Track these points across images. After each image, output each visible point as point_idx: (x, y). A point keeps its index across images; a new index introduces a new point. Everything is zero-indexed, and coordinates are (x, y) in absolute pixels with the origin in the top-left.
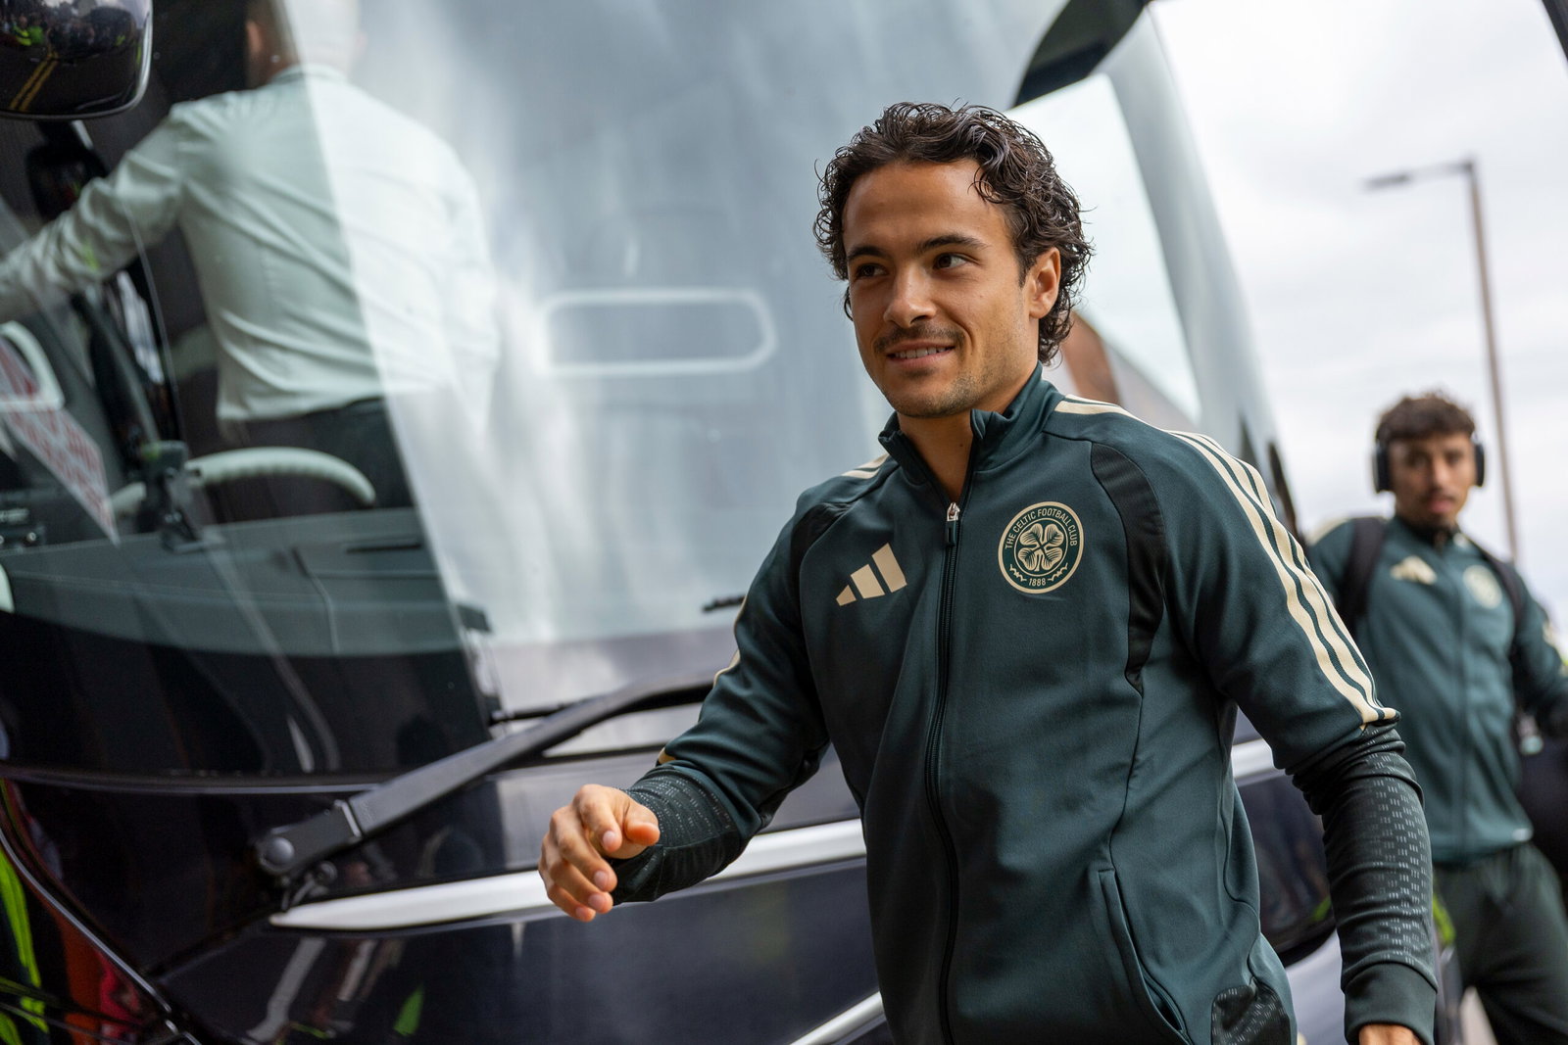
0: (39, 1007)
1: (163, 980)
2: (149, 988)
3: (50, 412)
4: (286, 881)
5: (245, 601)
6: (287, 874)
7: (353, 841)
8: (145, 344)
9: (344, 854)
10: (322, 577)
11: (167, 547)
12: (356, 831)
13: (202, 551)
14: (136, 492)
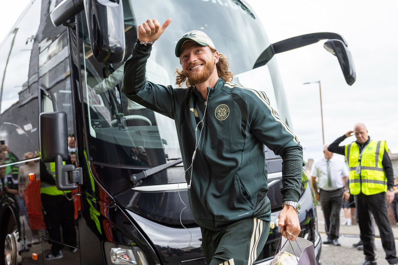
0: (95, 200)
1: (115, 197)
2: (112, 198)
3: (103, 107)
4: (135, 183)
5: (131, 139)
6: (135, 182)
7: (145, 177)
8: (118, 98)
9: (143, 179)
10: (143, 136)
11: (120, 129)
12: (146, 176)
13: (125, 130)
14: (115, 121)
